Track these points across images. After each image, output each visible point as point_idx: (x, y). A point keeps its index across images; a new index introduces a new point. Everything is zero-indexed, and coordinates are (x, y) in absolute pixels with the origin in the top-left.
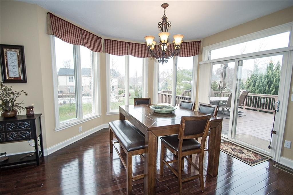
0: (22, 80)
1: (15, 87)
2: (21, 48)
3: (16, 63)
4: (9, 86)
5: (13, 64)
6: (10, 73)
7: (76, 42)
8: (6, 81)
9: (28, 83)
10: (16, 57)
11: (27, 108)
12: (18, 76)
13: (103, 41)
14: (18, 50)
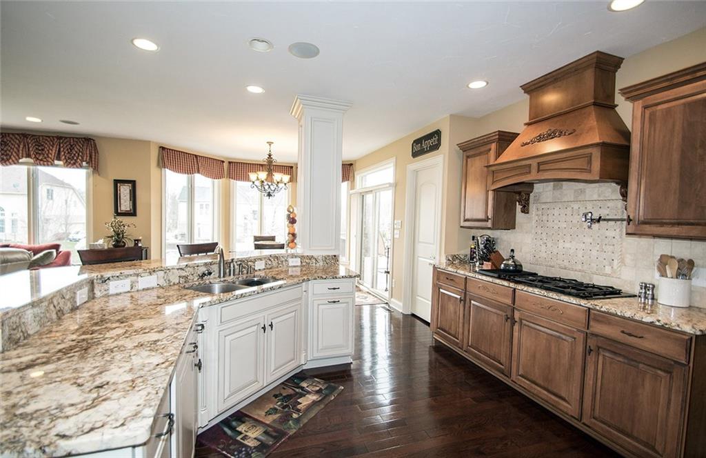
0: (133, 213)
1: (126, 220)
2: (133, 183)
3: (128, 197)
4: (120, 218)
5: (125, 198)
6: (122, 201)
7: (189, 171)
8: (118, 214)
9: (137, 214)
10: (128, 191)
11: (135, 240)
12: (128, 209)
13: (226, 165)
14: (130, 185)
